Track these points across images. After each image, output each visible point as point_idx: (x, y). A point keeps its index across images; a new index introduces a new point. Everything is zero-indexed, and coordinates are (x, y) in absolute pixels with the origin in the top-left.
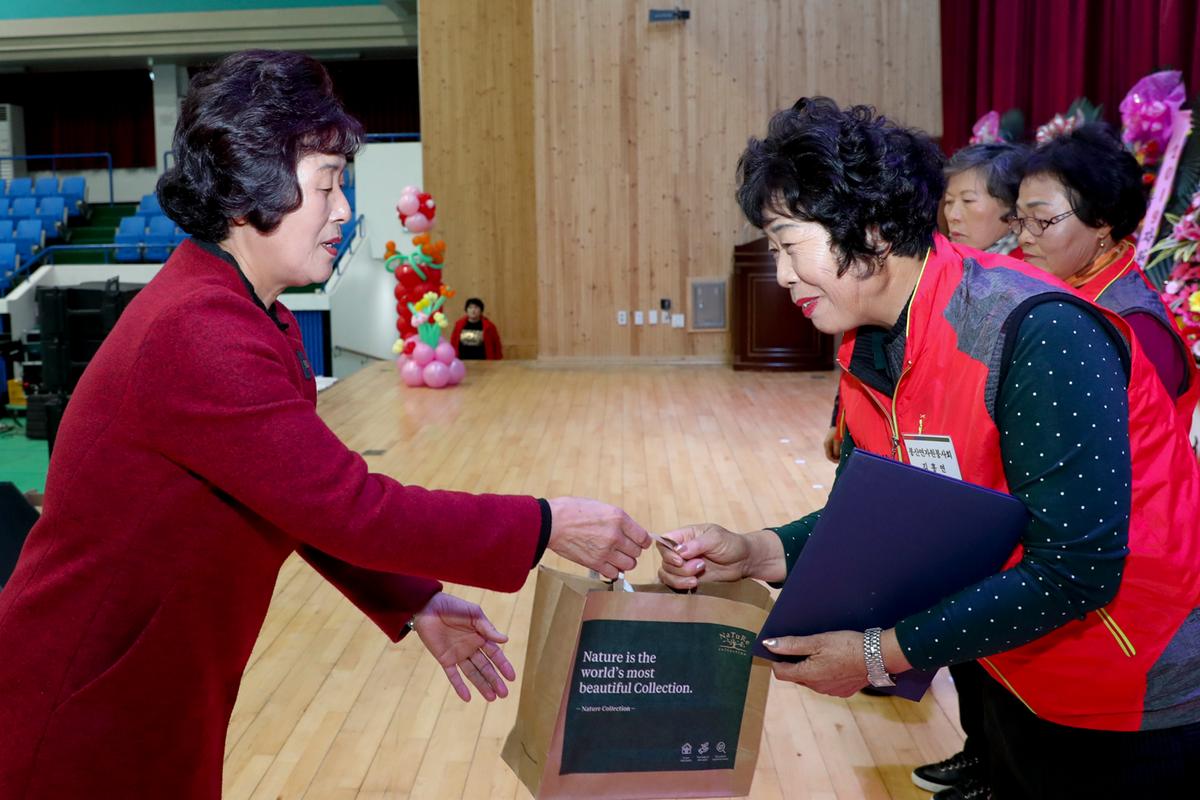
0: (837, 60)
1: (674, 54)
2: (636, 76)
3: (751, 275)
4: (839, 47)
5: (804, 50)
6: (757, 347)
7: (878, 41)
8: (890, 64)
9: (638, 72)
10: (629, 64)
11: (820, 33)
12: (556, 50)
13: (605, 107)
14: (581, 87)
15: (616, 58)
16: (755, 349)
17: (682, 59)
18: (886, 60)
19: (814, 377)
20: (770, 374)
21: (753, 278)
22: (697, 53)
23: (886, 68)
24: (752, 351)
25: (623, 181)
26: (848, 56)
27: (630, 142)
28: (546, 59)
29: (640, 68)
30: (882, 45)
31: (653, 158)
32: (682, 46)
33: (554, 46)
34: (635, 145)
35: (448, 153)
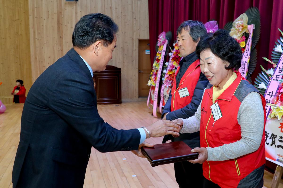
0: (121, 16)
1: (74, 12)
2: (62, 17)
3: (97, 77)
4: (121, 13)
5: (112, 13)
6: (100, 97)
7: (132, 12)
8: (135, 19)
9: (63, 16)
10: (60, 14)
11: (116, 9)
12: (36, 7)
13: (52, 26)
14: (45, 19)
15: (56, 11)
16: (99, 98)
17: (76, 13)
18: (134, 17)
19: (116, 106)
20: (104, 105)
21: (98, 78)
22: (81, 12)
23: (134, 20)
24: (98, 99)
25: (59, 49)
26: (124, 16)
27: (60, 37)
28: (33, 10)
29: (63, 15)
30: (133, 13)
31: (68, 42)
32: (76, 9)
33: (35, 6)
34: (62, 38)
35: (4, 38)
